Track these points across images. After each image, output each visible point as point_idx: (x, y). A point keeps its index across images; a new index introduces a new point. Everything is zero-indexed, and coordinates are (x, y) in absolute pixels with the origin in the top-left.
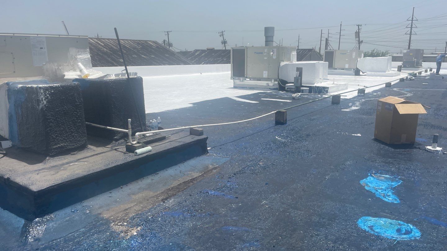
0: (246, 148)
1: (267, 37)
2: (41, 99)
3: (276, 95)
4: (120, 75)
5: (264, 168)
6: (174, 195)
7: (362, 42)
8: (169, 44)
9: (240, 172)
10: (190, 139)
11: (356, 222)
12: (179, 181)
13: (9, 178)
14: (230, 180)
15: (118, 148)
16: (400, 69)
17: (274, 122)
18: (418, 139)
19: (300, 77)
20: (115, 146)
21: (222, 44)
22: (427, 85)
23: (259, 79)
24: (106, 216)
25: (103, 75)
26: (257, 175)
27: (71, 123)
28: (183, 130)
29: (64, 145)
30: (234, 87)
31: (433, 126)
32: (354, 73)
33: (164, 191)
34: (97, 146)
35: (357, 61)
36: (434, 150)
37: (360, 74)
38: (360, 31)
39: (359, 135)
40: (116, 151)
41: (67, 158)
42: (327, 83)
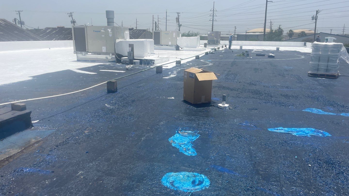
3: (113, 67)
16: (205, 45)
19: (132, 52)
22: (222, 57)
23: (99, 54)
30: (77, 60)
31: (224, 88)
32: (175, 49)
35: (177, 39)
36: (223, 107)
39: (173, 98)
42: (153, 56)
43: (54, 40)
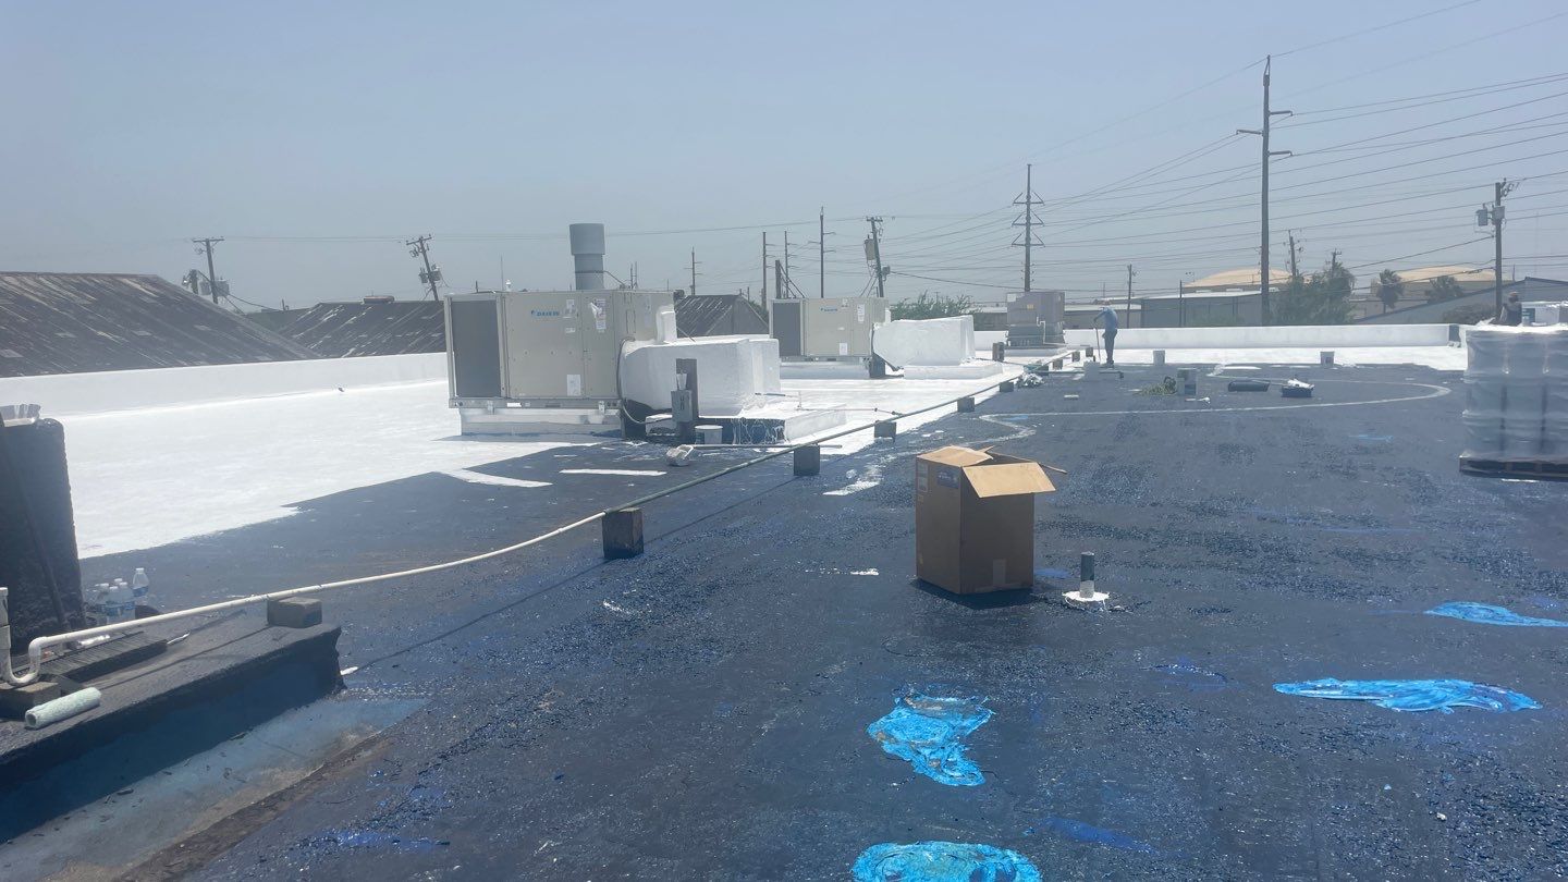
1: (579, 258)
3: (614, 456)
5: (555, 721)
6: (192, 869)
8: (213, 283)
9: (464, 747)
11: (850, 867)
14: (422, 781)
16: (999, 352)
17: (601, 552)
18: (1043, 572)
19: (690, 392)
22: (1076, 399)
23: (553, 404)
26: (526, 748)
28: (243, 611)
30: (464, 434)
31: (1088, 528)
32: (867, 372)
33: (155, 857)
35: (873, 332)
36: (1086, 603)
37: (887, 373)
38: (878, 237)
39: (873, 572)
42: (779, 405)
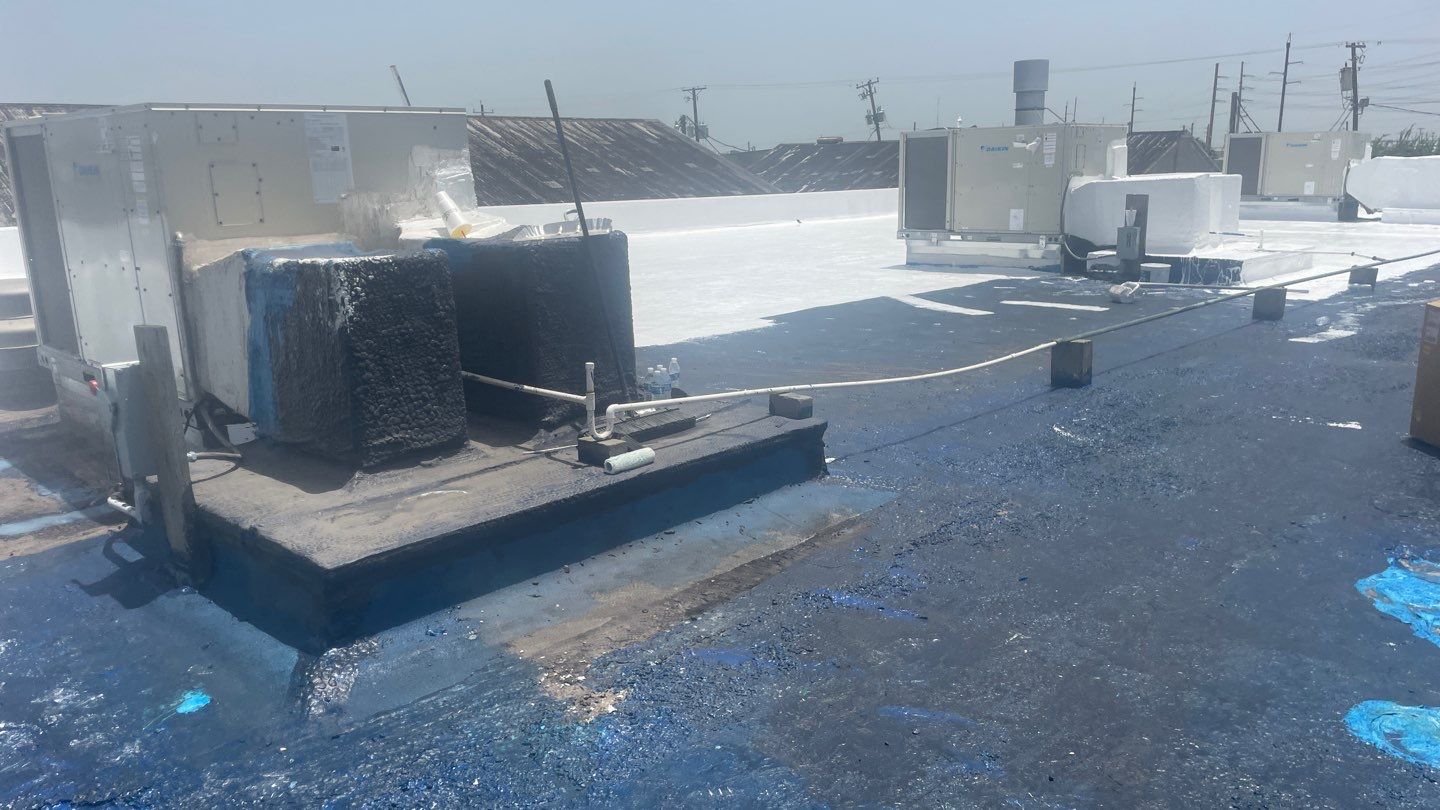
0: (949, 461)
1: (1021, 94)
2: (339, 301)
3: (1053, 290)
4: (561, 228)
5: (1016, 529)
6: (723, 600)
7: (1366, 102)
8: (697, 127)
9: (933, 539)
10: (769, 429)
11: (1341, 717)
12: (738, 557)
13: (255, 529)
14: (899, 562)
15: (556, 452)
17: (1048, 380)
19: (1139, 229)
20: (546, 445)
21: (869, 123)
23: (996, 238)
24: (524, 651)
25: (508, 227)
26: (989, 548)
27: (421, 372)
28: (749, 401)
29: (404, 438)
30: (907, 263)
32: (1336, 214)
33: (694, 586)
34: (495, 444)
35: (1348, 170)
37: (1359, 216)
38: (1358, 65)
39: (1354, 425)
40: (549, 461)
41: (411, 477)
42: (1236, 246)
43: (803, 192)
